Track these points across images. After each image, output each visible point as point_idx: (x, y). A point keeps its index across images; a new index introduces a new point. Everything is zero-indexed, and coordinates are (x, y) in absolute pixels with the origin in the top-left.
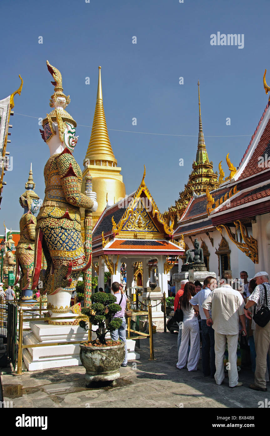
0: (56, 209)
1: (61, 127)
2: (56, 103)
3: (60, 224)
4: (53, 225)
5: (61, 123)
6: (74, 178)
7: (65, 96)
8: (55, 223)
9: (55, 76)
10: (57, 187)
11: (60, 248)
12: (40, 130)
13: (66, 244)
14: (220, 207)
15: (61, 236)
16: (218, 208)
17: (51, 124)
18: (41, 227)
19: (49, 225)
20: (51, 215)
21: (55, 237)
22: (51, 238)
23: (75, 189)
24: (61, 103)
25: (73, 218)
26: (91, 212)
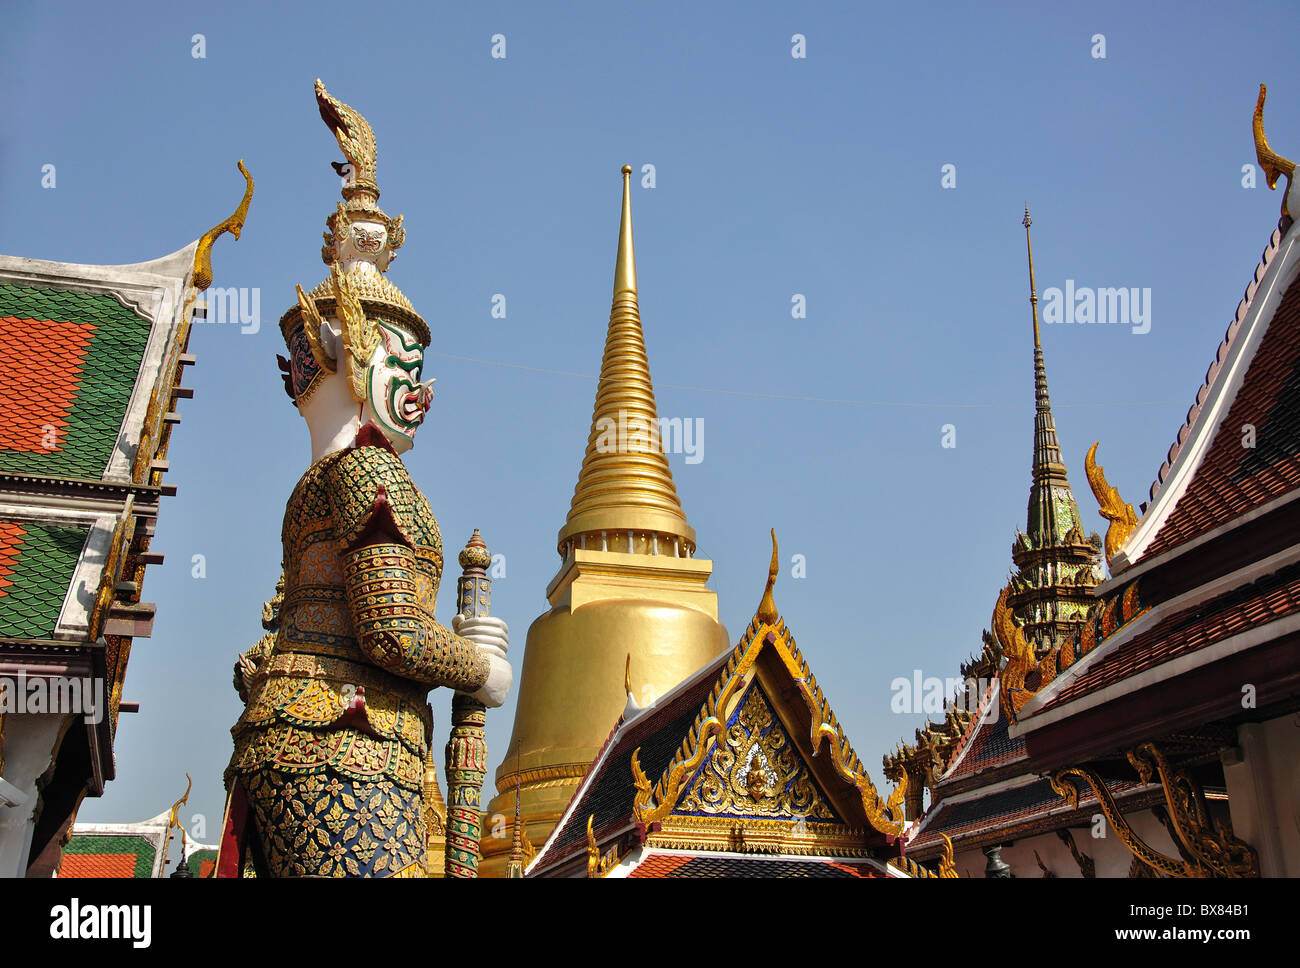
0: (311, 688)
1: (355, 339)
2: (343, 247)
3: (323, 753)
4: (293, 761)
5: (357, 323)
6: (397, 550)
7: (384, 219)
8: (304, 749)
9: (343, 137)
10: (327, 594)
11: (318, 868)
12: (281, 359)
13: (344, 850)
14: (1063, 682)
15: (327, 811)
16: (1052, 686)
17: (316, 327)
18: (242, 769)
19: (275, 759)
20: (289, 716)
21: (298, 817)
22: (281, 818)
23: (398, 599)
24: (366, 243)
25: (386, 729)
26: (482, 707)
